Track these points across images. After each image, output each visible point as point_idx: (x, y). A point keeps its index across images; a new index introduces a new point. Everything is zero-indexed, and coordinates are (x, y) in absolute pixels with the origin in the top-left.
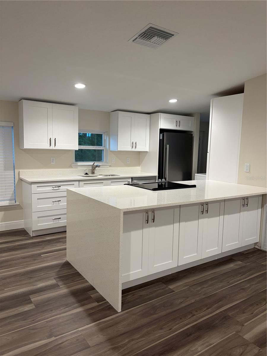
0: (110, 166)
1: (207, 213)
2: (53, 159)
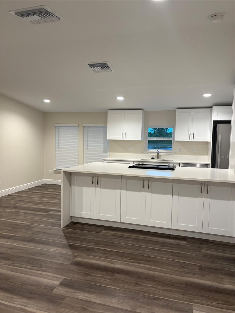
0: (176, 154)
1: (148, 188)
2: (130, 147)
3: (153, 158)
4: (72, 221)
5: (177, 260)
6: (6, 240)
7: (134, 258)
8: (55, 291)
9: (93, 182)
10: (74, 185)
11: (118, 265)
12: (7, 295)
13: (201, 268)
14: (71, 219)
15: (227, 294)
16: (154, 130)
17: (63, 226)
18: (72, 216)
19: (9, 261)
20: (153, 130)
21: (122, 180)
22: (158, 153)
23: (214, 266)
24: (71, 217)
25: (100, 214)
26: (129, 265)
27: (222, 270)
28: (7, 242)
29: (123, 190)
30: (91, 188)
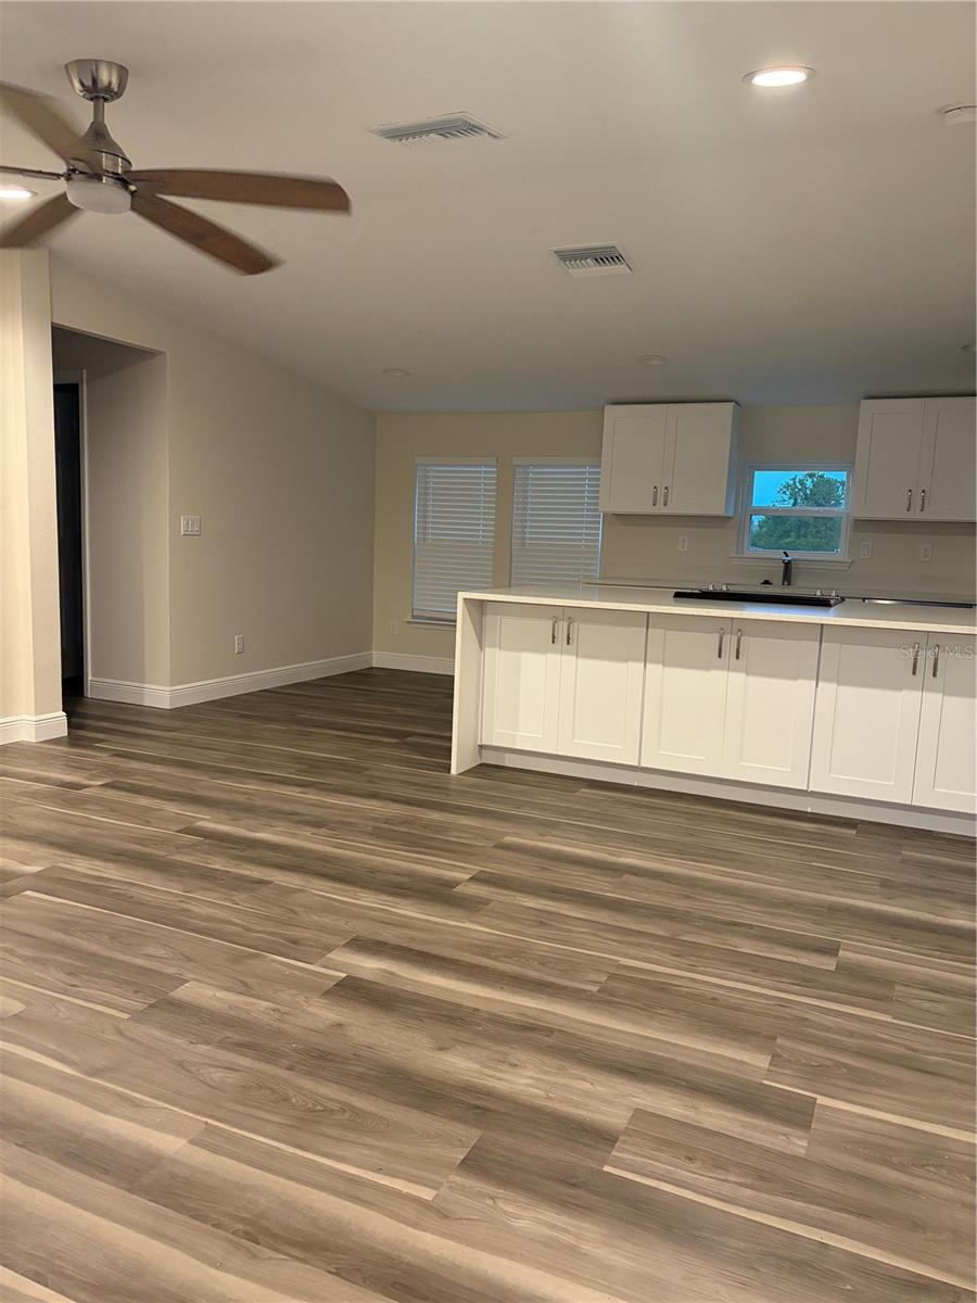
1: (738, 657)
2: (684, 542)
3: (766, 582)
4: (484, 761)
5: (814, 864)
6: (300, 789)
7: (680, 851)
8: (459, 889)
9: (554, 637)
10: (494, 646)
11: (631, 860)
12: (337, 885)
13: (885, 884)
14: (480, 754)
15: (950, 934)
16: (790, 498)
17: (457, 769)
18: (484, 743)
19: (323, 829)
20: (786, 497)
21: (650, 630)
22: (787, 565)
23: (930, 882)
24: (481, 747)
25: (573, 738)
26: (665, 862)
27: (953, 893)
28: (304, 793)
29: (653, 662)
30: (548, 655)
